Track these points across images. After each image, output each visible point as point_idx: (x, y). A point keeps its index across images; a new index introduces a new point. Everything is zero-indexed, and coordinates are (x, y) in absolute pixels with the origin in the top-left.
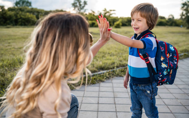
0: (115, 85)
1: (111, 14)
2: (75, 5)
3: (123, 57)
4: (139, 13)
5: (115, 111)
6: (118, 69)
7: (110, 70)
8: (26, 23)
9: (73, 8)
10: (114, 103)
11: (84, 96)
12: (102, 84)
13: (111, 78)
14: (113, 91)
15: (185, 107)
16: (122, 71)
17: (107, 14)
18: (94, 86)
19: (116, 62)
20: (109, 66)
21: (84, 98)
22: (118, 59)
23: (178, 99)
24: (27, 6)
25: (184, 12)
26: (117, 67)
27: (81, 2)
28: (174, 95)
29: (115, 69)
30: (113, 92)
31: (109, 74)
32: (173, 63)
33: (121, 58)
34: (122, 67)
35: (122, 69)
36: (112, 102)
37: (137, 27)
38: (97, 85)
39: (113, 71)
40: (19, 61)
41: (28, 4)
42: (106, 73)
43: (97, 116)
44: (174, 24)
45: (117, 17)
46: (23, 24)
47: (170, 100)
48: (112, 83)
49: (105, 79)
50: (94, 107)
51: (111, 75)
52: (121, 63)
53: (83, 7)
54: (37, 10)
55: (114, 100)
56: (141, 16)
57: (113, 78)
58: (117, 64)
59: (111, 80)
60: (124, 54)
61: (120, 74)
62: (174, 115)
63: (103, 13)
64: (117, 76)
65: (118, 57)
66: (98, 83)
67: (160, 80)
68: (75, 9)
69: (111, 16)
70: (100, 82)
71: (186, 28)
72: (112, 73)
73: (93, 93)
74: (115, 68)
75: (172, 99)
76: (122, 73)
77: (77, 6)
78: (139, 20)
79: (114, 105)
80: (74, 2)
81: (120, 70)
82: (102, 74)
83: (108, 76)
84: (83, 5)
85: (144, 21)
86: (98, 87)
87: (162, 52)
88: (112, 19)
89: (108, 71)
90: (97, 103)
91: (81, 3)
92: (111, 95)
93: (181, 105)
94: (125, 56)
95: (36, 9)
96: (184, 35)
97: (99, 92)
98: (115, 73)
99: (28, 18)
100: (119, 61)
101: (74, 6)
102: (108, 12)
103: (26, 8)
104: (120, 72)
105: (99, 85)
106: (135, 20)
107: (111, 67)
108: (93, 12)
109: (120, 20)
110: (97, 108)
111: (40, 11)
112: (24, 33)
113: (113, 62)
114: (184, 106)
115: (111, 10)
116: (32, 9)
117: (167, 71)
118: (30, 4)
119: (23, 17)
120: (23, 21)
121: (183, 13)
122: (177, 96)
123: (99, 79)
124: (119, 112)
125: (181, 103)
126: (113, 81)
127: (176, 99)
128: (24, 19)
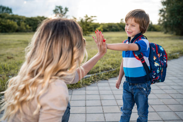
0: (100, 88)
1: (92, 20)
2: (57, 11)
3: (106, 61)
4: (133, 19)
5: (102, 112)
6: (102, 73)
7: (95, 74)
8: (7, 30)
9: (55, 15)
10: (101, 105)
11: (72, 99)
12: (88, 88)
13: (96, 82)
14: (99, 93)
15: (168, 105)
16: (106, 75)
17: (89, 21)
18: (80, 90)
19: (101, 67)
20: (94, 70)
21: (72, 101)
22: (102, 63)
23: (160, 99)
24: (8, 12)
25: (162, 18)
26: (102, 71)
27: (62, 8)
28: (157, 95)
29: (100, 73)
30: (99, 95)
31: (94, 78)
32: (163, 62)
33: (105, 63)
34: (106, 70)
35: (106, 73)
36: (99, 104)
37: (130, 31)
38: (84, 88)
39: (98, 75)
40: (3, 68)
41: (9, 11)
42: (91, 77)
43: (85, 118)
44: (152, 29)
45: (98, 23)
46: (3, 30)
47: (154, 100)
48: (98, 86)
49: (90, 83)
50: (82, 110)
51: (97, 78)
52: (105, 67)
53: (65, 13)
54: (18, 17)
55: (101, 102)
56: (135, 21)
57: (98, 82)
58: (101, 68)
59: (96, 83)
60: (107, 58)
61: (104, 78)
62: (157, 114)
63: (84, 19)
64: (102, 80)
65: (102, 61)
66: (84, 86)
67: (154, 78)
68: (56, 15)
69: (92, 22)
70: (86, 86)
71: (163, 33)
72: (97, 77)
73: (80, 96)
74: (100, 71)
75: (155, 99)
76: (106, 77)
77: (58, 13)
78: (132, 25)
79: (101, 107)
80: (56, 8)
81: (105, 73)
82: (88, 78)
83: (93, 80)
84: (64, 12)
85: (138, 26)
86: (85, 91)
87: (154, 53)
88: (93, 25)
89: (93, 75)
90: (85, 106)
91: (63, 10)
92: (98, 97)
93: (163, 104)
94: (109, 60)
95: (17, 15)
96: (162, 39)
97: (86, 95)
98: (100, 77)
99: (9, 25)
100: (102, 65)
101: (55, 13)
102: (89, 18)
103: (6, 15)
104: (105, 75)
105: (86, 89)
106: (129, 25)
107: (96, 71)
108: (75, 18)
109: (101, 26)
110: (85, 110)
111: (21, 18)
112: (6, 40)
113: (97, 66)
114: (166, 105)
115: (92, 17)
116: (13, 15)
117: (160, 69)
118: (11, 10)
119: (3, 23)
120: (4, 28)
121: (160, 19)
122: (159, 96)
123: (85, 83)
124: (106, 113)
125: (163, 102)
126: (98, 85)
127: (158, 99)
128: (5, 26)
